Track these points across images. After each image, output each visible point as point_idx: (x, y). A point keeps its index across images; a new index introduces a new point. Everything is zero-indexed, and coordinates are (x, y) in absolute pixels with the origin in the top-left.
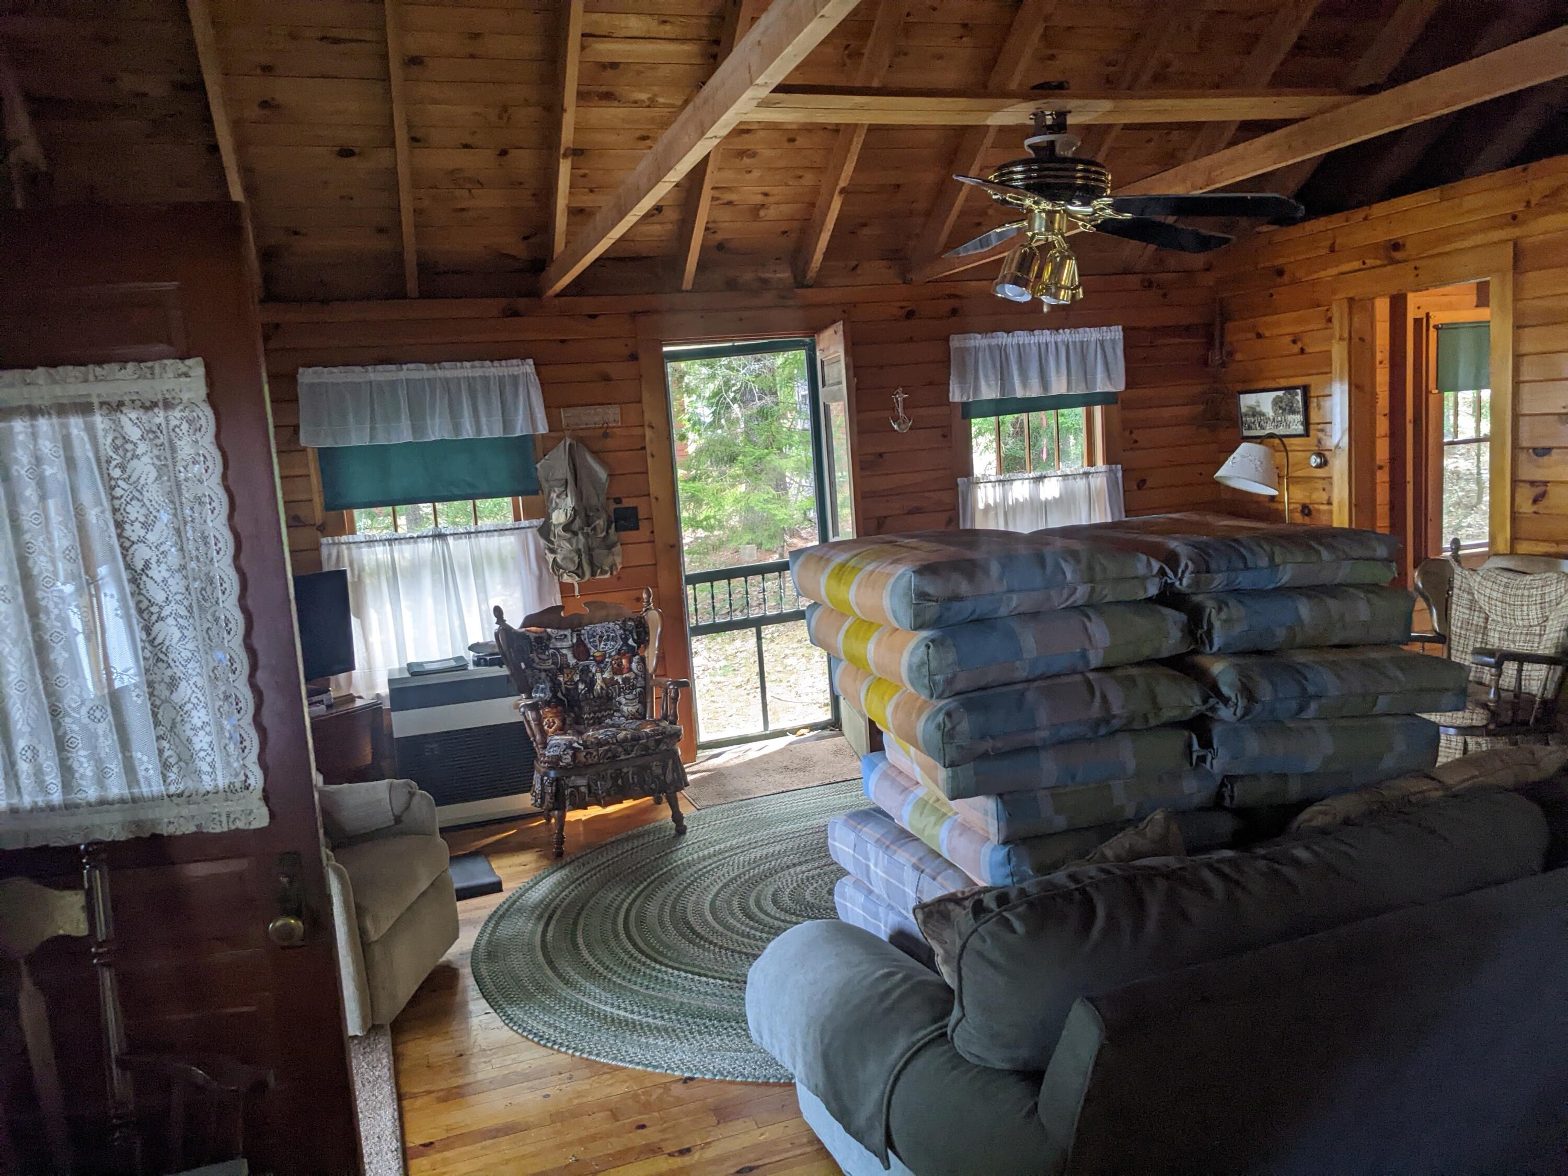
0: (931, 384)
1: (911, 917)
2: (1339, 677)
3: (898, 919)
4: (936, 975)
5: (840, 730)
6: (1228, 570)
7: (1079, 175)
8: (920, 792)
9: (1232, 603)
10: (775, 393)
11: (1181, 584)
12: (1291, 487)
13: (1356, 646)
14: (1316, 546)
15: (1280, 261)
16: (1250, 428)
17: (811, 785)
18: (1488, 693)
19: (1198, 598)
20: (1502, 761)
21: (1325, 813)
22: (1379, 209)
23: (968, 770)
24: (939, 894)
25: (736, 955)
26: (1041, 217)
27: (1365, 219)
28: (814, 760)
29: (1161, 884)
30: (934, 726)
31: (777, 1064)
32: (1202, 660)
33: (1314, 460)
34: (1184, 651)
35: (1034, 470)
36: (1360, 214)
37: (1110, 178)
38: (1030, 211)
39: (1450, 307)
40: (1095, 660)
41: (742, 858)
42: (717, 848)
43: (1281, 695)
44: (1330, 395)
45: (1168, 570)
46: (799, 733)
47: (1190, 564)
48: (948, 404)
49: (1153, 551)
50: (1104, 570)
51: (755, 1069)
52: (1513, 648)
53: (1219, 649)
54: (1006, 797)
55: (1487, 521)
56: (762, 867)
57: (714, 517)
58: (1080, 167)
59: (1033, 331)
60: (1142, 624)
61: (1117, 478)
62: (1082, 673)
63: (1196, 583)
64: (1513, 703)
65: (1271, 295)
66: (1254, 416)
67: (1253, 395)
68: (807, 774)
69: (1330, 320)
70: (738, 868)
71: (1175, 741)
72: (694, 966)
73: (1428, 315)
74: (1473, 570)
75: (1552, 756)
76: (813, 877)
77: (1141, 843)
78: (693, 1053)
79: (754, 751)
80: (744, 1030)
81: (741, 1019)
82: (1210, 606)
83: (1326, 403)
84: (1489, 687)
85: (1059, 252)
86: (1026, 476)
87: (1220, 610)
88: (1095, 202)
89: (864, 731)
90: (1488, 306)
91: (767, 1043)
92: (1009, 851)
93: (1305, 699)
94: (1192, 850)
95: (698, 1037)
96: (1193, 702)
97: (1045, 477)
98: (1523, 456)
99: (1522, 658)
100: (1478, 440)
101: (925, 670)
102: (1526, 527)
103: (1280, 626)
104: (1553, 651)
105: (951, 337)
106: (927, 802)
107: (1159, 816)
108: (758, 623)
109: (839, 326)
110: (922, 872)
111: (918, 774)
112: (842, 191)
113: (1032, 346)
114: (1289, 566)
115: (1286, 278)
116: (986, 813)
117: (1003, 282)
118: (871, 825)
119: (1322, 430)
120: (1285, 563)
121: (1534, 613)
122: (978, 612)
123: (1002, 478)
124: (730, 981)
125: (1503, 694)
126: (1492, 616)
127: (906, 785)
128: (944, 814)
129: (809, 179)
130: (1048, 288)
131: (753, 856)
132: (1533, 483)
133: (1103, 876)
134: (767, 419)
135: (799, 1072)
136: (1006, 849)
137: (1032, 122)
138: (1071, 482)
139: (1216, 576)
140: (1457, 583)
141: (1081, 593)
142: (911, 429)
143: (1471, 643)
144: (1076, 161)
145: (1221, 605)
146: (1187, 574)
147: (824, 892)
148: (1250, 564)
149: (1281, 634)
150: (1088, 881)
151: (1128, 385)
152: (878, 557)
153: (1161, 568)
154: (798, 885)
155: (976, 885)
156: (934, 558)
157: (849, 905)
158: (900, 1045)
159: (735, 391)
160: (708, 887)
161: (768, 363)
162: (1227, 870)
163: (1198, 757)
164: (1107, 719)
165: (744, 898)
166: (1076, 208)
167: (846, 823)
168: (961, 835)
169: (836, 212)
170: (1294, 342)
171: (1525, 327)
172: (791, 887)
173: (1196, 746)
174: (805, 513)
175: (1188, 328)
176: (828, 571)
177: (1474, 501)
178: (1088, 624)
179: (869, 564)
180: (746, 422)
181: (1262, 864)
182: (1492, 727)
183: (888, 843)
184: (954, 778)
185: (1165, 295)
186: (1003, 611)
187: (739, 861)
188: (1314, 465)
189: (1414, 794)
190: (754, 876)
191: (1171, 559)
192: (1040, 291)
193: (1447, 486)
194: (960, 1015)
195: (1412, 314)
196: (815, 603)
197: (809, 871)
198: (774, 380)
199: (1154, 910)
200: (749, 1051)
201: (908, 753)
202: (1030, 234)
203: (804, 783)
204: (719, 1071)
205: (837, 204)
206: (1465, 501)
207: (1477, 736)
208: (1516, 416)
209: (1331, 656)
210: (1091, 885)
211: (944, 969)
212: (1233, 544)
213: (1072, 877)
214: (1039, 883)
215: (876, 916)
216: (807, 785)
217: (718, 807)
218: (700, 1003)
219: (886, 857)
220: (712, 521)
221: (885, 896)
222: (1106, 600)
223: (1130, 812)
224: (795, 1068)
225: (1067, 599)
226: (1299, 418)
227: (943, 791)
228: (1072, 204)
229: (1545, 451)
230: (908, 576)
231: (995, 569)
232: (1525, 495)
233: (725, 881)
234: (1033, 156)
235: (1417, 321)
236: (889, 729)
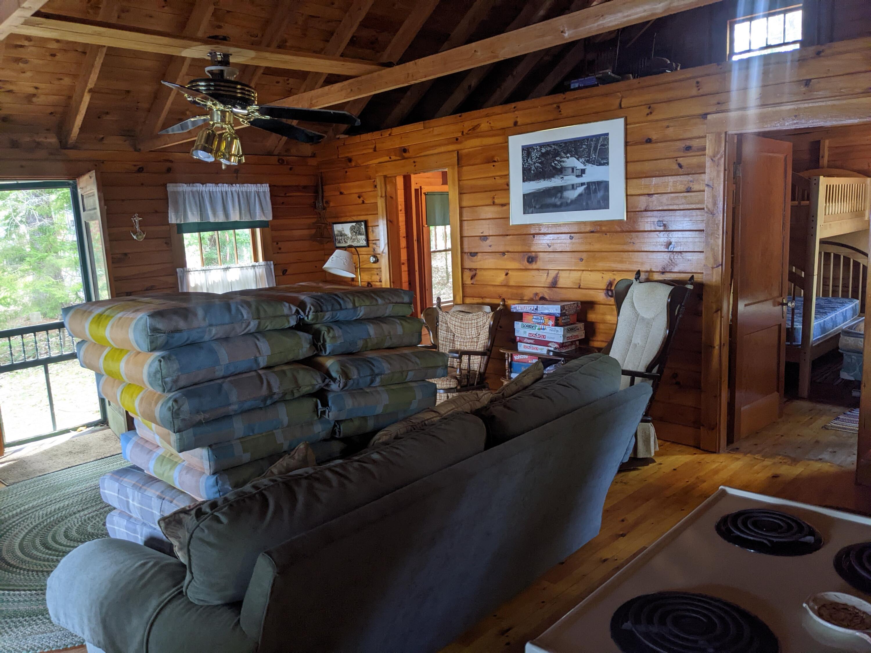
0: (156, 212)
1: (158, 527)
2: (390, 364)
3: (150, 530)
4: (176, 559)
5: (108, 425)
6: (332, 310)
7: (239, 91)
8: (160, 452)
9: (335, 327)
10: (51, 217)
11: (308, 319)
12: (362, 274)
13: (397, 347)
14: (376, 297)
15: (349, 155)
16: (339, 242)
17: (88, 461)
18: (456, 371)
19: (317, 326)
20: (465, 400)
21: (385, 435)
22: (396, 130)
23: (189, 433)
24: (175, 510)
25: (40, 574)
26: (218, 114)
27: (390, 135)
28: (90, 445)
29: (304, 483)
30: (166, 408)
31: (72, 635)
32: (321, 359)
33: (372, 259)
34: (311, 355)
35: (224, 264)
36: (387, 133)
37: (256, 95)
38: (211, 109)
39: (431, 184)
40: (263, 362)
41: (41, 513)
42: (22, 508)
43: (362, 375)
44: (378, 226)
45: (300, 311)
46: (78, 430)
47: (312, 307)
48: (169, 224)
49: (292, 301)
50: (265, 311)
51: (57, 642)
52: (466, 349)
53: (330, 353)
54: (213, 447)
55: (452, 291)
56: (56, 516)
57: (10, 297)
58: (239, 87)
59: (218, 184)
60: (288, 341)
61: (271, 269)
62: (255, 371)
63: (316, 318)
64: (467, 375)
65: (346, 172)
66: (341, 236)
67: (340, 225)
68: (85, 454)
69: (376, 186)
70: (39, 519)
71: (308, 404)
72: (9, 585)
73: (421, 187)
74: (447, 312)
75: (485, 396)
76: (92, 517)
77: (292, 462)
78: (12, 641)
79: (47, 444)
80: (48, 619)
81: (44, 612)
82: (324, 330)
83: (376, 230)
84: (457, 368)
85: (230, 134)
86: (219, 267)
87: (329, 332)
88: (249, 108)
89: (123, 423)
90: (447, 184)
91: (63, 622)
92: (217, 478)
93: (374, 376)
94: (320, 462)
95: (15, 630)
96: (317, 382)
97: (230, 268)
98: (466, 257)
99: (470, 353)
100: (445, 250)
101: (159, 376)
102: (468, 291)
103: (360, 339)
104: (483, 349)
105: (168, 185)
106: (165, 457)
107: (302, 446)
108: (45, 362)
109: (93, 173)
110: (164, 499)
111: (158, 440)
112: (90, 91)
113: (218, 193)
114: (362, 308)
115: (353, 164)
116: (202, 458)
117: (197, 149)
118: (129, 476)
119: (375, 244)
120: (361, 306)
121: (474, 332)
122: (191, 339)
123: (204, 268)
124: (36, 590)
125: (463, 372)
126: (456, 334)
127: (151, 449)
128: (176, 462)
129: (67, 81)
130: (224, 157)
131: (49, 510)
132: (470, 269)
133: (272, 483)
134: (45, 234)
135: (87, 636)
136: (215, 477)
137: (209, 58)
138: (245, 270)
139: (327, 313)
140: (440, 319)
141: (253, 325)
142: (145, 238)
143: (448, 348)
144: (237, 83)
145: (329, 329)
146: (311, 313)
147: (100, 525)
148: (343, 307)
149: (360, 344)
150: (263, 487)
151: (274, 217)
152: (123, 309)
153: (297, 310)
154: (82, 523)
155: (197, 501)
156: (161, 308)
157: (116, 528)
158: (153, 604)
159: (21, 216)
160: (17, 534)
161: (44, 198)
162: (338, 469)
163: (321, 412)
164: (271, 394)
165: (44, 536)
166: (238, 110)
167: (111, 478)
168: (187, 473)
169: (87, 103)
170: (359, 197)
171: (464, 193)
172: (77, 525)
173: (320, 406)
174: (77, 294)
175: (305, 187)
176: (91, 318)
177: (446, 282)
178: (257, 342)
179: (118, 313)
180: (31, 236)
181: (356, 464)
182: (459, 388)
183: (141, 485)
184: (181, 439)
185: (291, 169)
186: (207, 338)
187: (39, 514)
188: (372, 262)
189: (427, 420)
190: (50, 522)
191: (302, 305)
192: (219, 156)
193: (433, 275)
194: (191, 577)
195: (413, 187)
196: (83, 341)
197: (89, 513)
198: (50, 209)
199: (301, 498)
200: (52, 631)
201: (151, 429)
202: (211, 123)
203: (84, 460)
204: (31, 648)
205: (87, 98)
206: (441, 282)
207: (453, 393)
208: (462, 237)
209: (386, 353)
210: (265, 489)
211: (179, 554)
212: (335, 297)
213: (254, 487)
214: (236, 493)
215: (135, 531)
216: (86, 461)
217: (22, 483)
218: (16, 608)
219: (140, 494)
220: (9, 300)
221: (140, 518)
222: (267, 329)
223: (285, 447)
224: (83, 634)
225: (245, 328)
226: (364, 237)
227: (174, 448)
228: (236, 108)
229: (474, 254)
230: (145, 318)
231: (200, 313)
232: (468, 274)
233: (29, 528)
234: (211, 77)
235: (416, 190)
236: (137, 414)
